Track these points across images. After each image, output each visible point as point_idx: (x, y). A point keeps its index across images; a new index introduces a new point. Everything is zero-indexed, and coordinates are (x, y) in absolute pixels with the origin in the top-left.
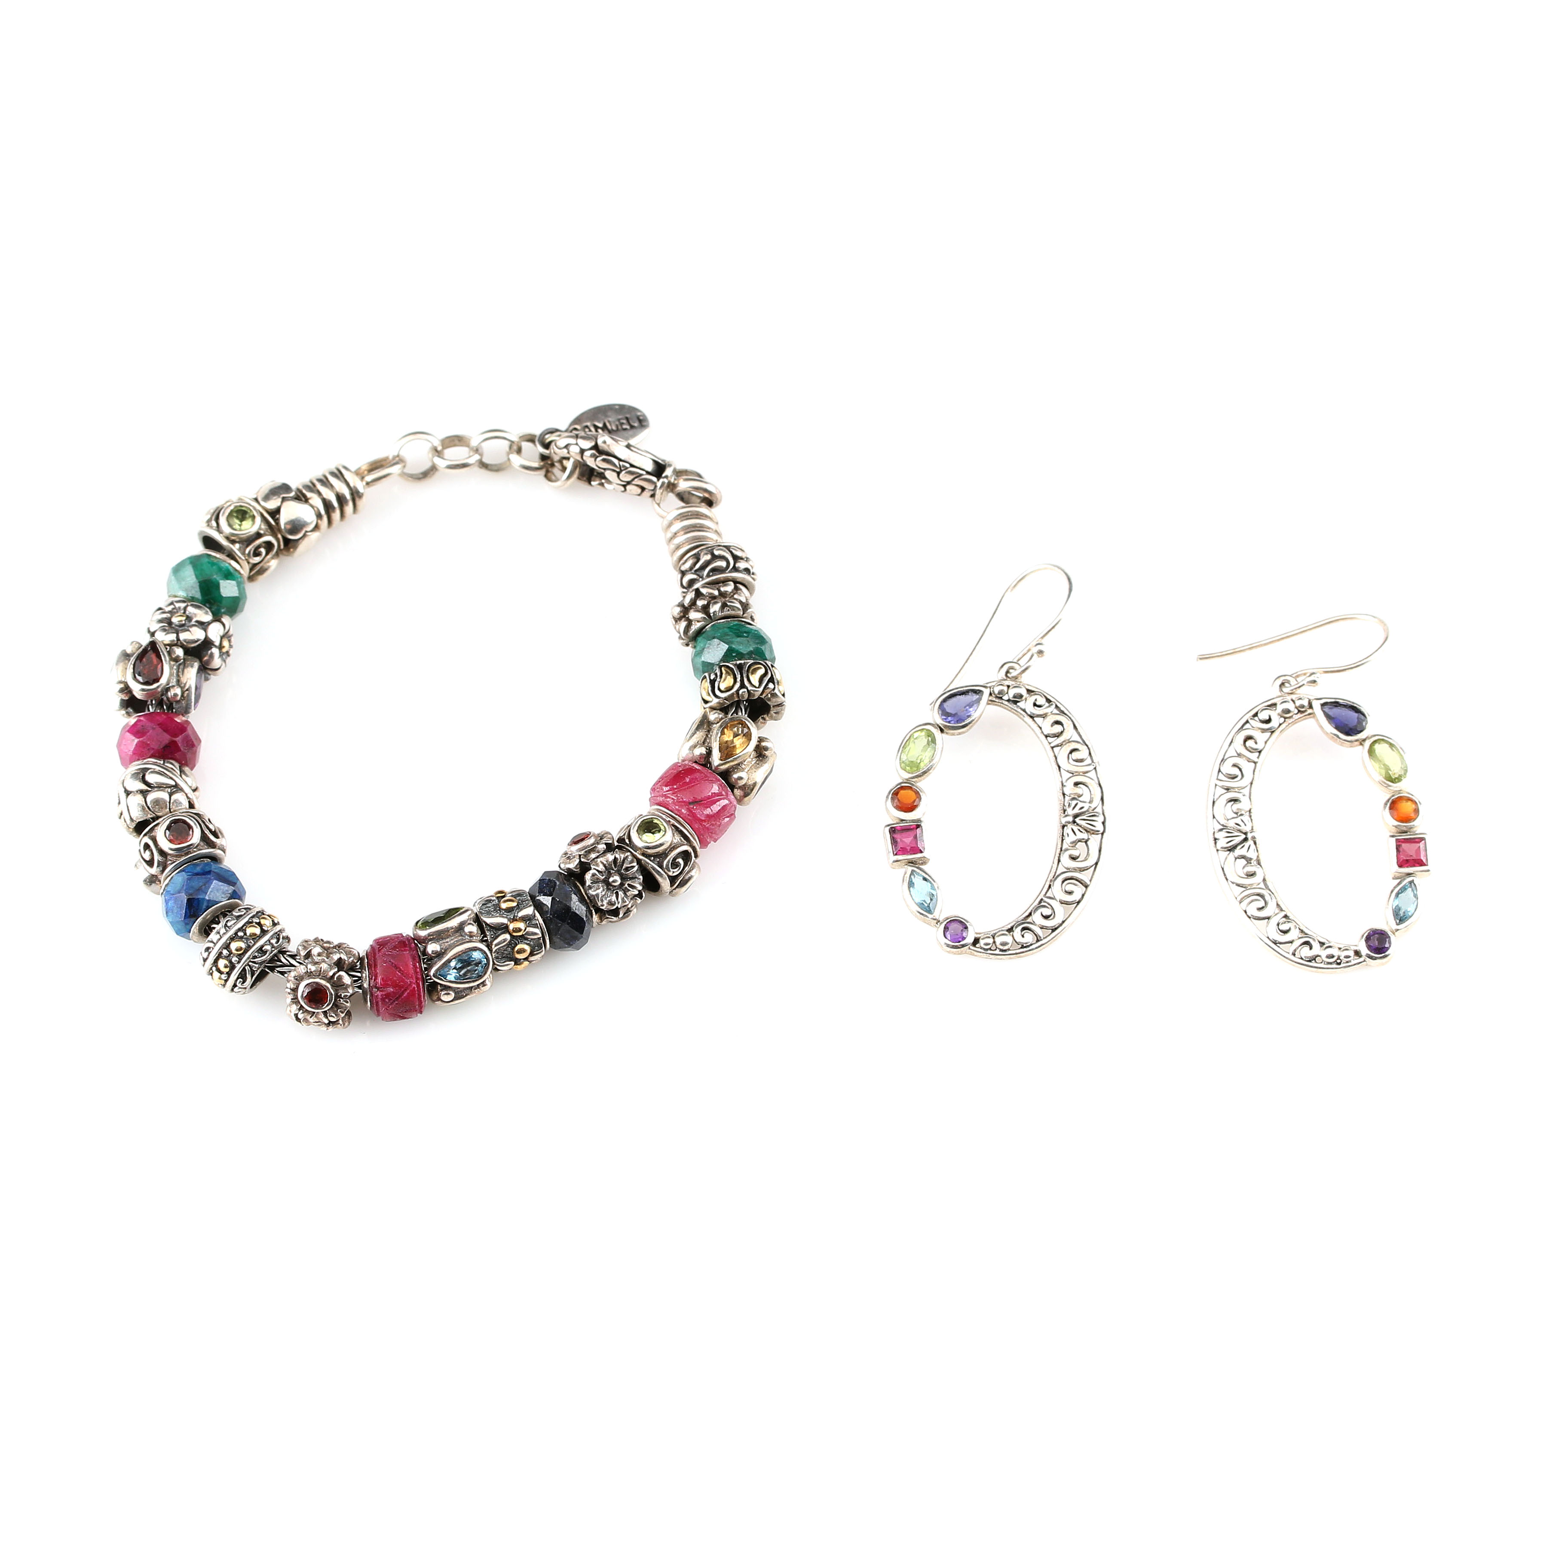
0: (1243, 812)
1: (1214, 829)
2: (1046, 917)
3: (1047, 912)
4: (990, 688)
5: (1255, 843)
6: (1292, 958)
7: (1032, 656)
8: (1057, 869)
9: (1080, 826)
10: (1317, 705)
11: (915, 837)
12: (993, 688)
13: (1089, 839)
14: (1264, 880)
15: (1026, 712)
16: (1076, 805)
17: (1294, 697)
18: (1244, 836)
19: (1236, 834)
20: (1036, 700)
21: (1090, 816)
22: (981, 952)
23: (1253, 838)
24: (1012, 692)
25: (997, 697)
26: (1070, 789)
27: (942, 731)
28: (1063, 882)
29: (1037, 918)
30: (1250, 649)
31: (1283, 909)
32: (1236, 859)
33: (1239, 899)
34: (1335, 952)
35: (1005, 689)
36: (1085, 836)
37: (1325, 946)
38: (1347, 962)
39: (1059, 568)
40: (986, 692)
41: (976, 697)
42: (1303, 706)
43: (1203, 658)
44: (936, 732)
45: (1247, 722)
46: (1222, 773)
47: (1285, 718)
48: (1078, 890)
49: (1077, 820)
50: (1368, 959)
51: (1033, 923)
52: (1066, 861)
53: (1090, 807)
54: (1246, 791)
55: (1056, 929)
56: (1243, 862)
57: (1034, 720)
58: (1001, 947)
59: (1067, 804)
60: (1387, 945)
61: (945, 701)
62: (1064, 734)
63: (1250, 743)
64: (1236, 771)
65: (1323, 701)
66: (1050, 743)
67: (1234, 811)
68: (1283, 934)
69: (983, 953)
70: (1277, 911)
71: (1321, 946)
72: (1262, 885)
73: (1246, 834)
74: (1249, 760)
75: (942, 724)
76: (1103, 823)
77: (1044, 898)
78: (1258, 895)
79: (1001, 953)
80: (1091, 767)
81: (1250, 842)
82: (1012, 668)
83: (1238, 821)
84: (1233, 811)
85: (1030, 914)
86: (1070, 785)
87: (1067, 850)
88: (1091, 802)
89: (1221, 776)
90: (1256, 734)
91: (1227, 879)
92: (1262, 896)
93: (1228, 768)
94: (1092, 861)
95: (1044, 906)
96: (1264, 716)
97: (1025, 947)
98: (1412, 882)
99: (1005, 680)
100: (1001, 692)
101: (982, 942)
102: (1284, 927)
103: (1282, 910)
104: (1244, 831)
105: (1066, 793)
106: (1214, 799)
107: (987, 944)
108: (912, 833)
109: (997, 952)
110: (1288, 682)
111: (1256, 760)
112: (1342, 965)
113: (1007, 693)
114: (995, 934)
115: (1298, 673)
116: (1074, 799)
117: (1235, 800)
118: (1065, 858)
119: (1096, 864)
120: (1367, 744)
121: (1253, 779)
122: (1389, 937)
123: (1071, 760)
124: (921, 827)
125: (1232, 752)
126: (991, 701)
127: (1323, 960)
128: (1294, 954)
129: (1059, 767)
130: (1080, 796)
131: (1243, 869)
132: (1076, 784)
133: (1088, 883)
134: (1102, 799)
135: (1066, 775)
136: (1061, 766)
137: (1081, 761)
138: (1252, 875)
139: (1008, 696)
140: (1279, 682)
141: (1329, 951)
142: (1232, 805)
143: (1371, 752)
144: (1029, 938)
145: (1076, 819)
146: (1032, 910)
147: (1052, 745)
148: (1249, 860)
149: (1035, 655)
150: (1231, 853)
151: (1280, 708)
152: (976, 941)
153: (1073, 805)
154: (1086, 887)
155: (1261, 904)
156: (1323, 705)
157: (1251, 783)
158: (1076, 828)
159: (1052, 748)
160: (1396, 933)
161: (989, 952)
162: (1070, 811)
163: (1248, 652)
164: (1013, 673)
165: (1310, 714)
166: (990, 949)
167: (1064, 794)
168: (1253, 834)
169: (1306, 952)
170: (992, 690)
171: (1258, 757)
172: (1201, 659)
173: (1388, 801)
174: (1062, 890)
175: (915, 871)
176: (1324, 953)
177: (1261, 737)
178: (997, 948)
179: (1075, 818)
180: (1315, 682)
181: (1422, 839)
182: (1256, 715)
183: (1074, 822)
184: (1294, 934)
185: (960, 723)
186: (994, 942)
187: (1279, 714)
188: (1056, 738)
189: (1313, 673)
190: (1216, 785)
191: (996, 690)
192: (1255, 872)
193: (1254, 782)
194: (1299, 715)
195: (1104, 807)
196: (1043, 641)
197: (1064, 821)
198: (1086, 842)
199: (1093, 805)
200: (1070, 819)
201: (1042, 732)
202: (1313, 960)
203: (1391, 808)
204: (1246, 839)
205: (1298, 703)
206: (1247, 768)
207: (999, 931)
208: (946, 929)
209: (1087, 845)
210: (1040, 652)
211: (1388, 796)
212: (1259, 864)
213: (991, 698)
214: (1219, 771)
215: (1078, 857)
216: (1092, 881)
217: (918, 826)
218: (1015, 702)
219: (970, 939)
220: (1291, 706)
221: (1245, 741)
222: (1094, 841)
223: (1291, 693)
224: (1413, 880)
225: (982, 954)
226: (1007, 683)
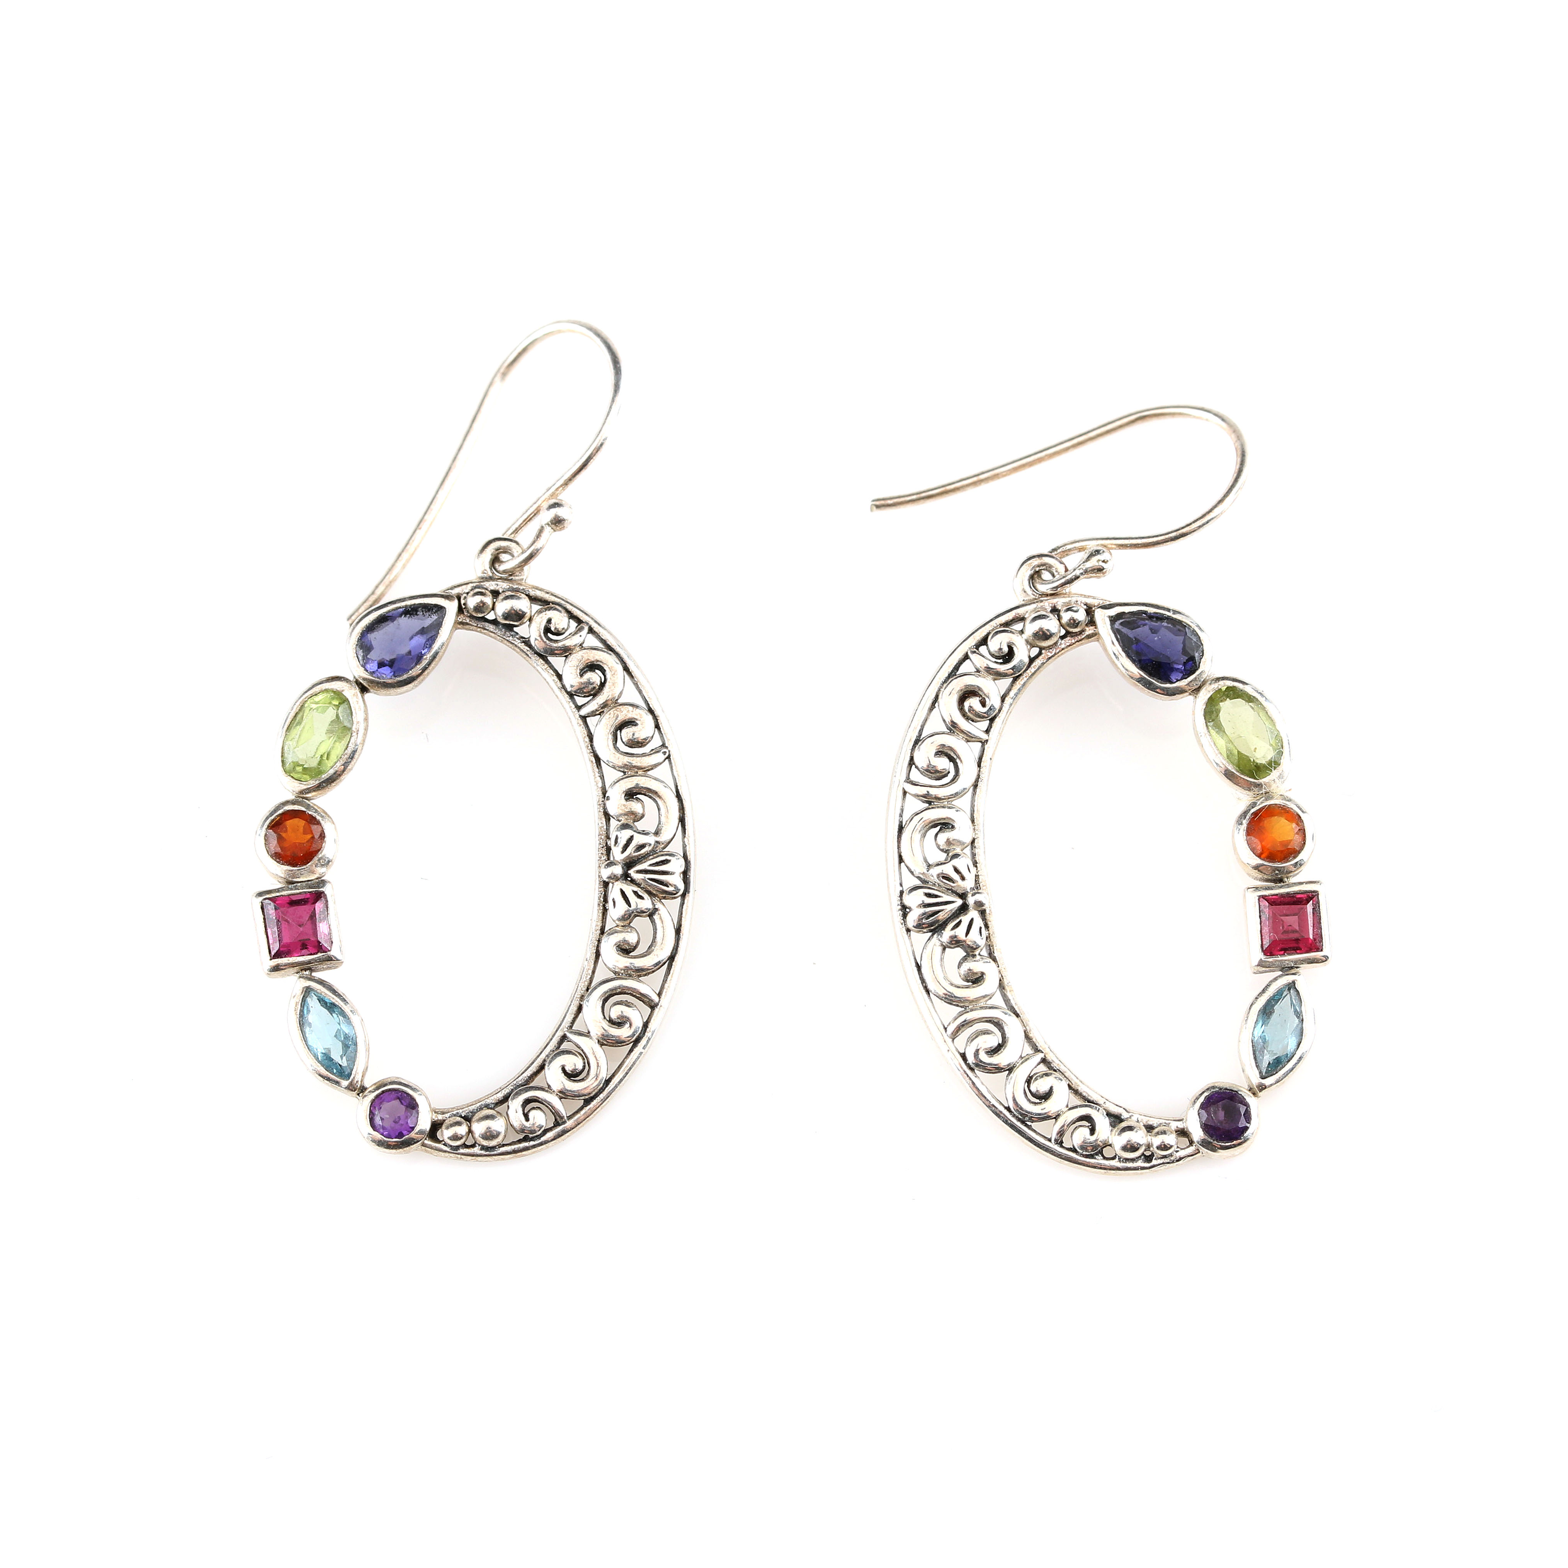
0: (958, 850)
1: (901, 885)
2: (572, 1076)
3: (573, 1062)
4: (459, 599)
5: (983, 913)
6: (1057, 1148)
7: (541, 530)
8: (593, 972)
9: (638, 885)
10: (1102, 618)
11: (313, 917)
12: (465, 598)
13: (656, 910)
14: (1001, 986)
15: (530, 646)
16: (631, 839)
17: (1059, 602)
18: (959, 902)
19: (946, 898)
20: (549, 621)
21: (657, 864)
22: (445, 1151)
23: (979, 905)
24: (503, 607)
25: (471, 617)
26: (617, 804)
27: (364, 690)
28: (605, 1001)
29: (554, 1076)
30: (974, 484)
31: (1040, 1048)
32: (944, 949)
33: (951, 1029)
34: (1139, 1137)
35: (488, 600)
36: (646, 903)
37: (1124, 1125)
38: (1165, 1157)
39: (598, 334)
40: (451, 607)
41: (430, 620)
42: (1074, 623)
43: (881, 504)
44: (351, 693)
45: (966, 657)
46: (916, 767)
47: (1041, 649)
48: (636, 1016)
49: (631, 872)
50: (1202, 1149)
51: (548, 1089)
52: (612, 959)
53: (657, 842)
54: (964, 803)
55: (592, 1099)
56: (960, 953)
57: (547, 662)
58: (485, 1143)
59: (611, 843)
60: (1242, 1123)
61: (371, 628)
62: (606, 689)
63: (973, 703)
64: (943, 763)
65: (1113, 612)
66: (579, 708)
67: (941, 848)
68: (1038, 1101)
69: (449, 1152)
70: (1028, 1050)
71: (1113, 1125)
72: (998, 1000)
73: (963, 896)
74: (969, 738)
75: (364, 679)
76: (685, 874)
77: (568, 1035)
78: (990, 1020)
79: (483, 1152)
80: (660, 757)
81: (973, 914)
82: (506, 551)
83: (948, 870)
84: (938, 847)
85: (542, 1067)
86: (616, 795)
87: (613, 932)
88: (657, 833)
89: (915, 775)
90: (987, 684)
91: (928, 991)
92: (998, 1024)
93: (925, 755)
94: (662, 953)
95: (568, 1052)
96: (998, 643)
97: (532, 1139)
98: (1292, 986)
99: (491, 579)
100: (480, 607)
101: (445, 1134)
102: (1040, 1086)
103: (1037, 1050)
104: (960, 891)
105: (611, 812)
106: (901, 822)
107: (455, 1138)
108: (303, 910)
109: (476, 1150)
110: (1049, 568)
111: (984, 736)
112: (1154, 1162)
113: (493, 609)
114: (473, 1113)
115: (1068, 547)
116: (625, 826)
117: (945, 825)
118: (608, 946)
119: (672, 958)
120: (1205, 694)
121: (979, 776)
122: (1247, 1105)
123: (620, 744)
124: (325, 896)
125: (935, 724)
126: (462, 623)
127: (1116, 1154)
128: (1061, 1144)
129: (598, 760)
130: (638, 817)
131: (958, 968)
132: (630, 795)
133: (655, 998)
134: (682, 820)
135: (611, 775)
136: (600, 756)
137: (640, 744)
138: (976, 979)
139: (495, 614)
140: (1027, 571)
141: (1128, 1136)
142: (937, 835)
143: (1211, 712)
144: (539, 1118)
145: (629, 872)
146: (545, 1060)
147: (584, 712)
148: (970, 951)
149: (548, 530)
150: (935, 936)
151: (1031, 628)
152: (436, 1126)
153: (622, 842)
154: (653, 1006)
155: (993, 1040)
156: (1113, 620)
157: (975, 786)
158: (629, 889)
159: (584, 718)
160: (1260, 1094)
161: (462, 1151)
162: (617, 854)
163: (971, 491)
164: (508, 563)
165: (1089, 637)
166: (465, 1146)
167: (607, 816)
168: (978, 897)
169: (1081, 1135)
170: (463, 602)
171: (987, 731)
172: (878, 507)
173: (1244, 814)
174: (605, 1018)
175: (312, 990)
176: (1119, 1141)
177: (993, 689)
178: (476, 1143)
179: (629, 869)
180: (1100, 570)
181: (1312, 896)
182: (984, 641)
183: (626, 876)
184: (1060, 1100)
185: (400, 676)
186: (470, 1131)
187: (1027, 641)
188: (591, 697)
189: (1098, 552)
190: (905, 793)
191: (472, 602)
192: (983, 974)
193: (980, 784)
194: (1068, 640)
195: (686, 840)
196: (563, 497)
197: (606, 873)
198: (651, 916)
199: (664, 837)
200: (618, 870)
201: (564, 687)
202: (1097, 1154)
203: (1249, 832)
204: (964, 908)
205: (1066, 617)
206: (967, 752)
207: (481, 1109)
208: (375, 1105)
209: (653, 922)
210: (558, 522)
211: (1242, 808)
212: (992, 956)
213: (461, 618)
214: (912, 762)
215: (635, 947)
216: (663, 996)
217: (319, 896)
218: (510, 628)
219: (424, 1123)
220: (1051, 625)
221: (962, 700)
222: (667, 910)
223: (1052, 595)
224: (1294, 982)
225: (447, 1154)
226: (492, 585)
